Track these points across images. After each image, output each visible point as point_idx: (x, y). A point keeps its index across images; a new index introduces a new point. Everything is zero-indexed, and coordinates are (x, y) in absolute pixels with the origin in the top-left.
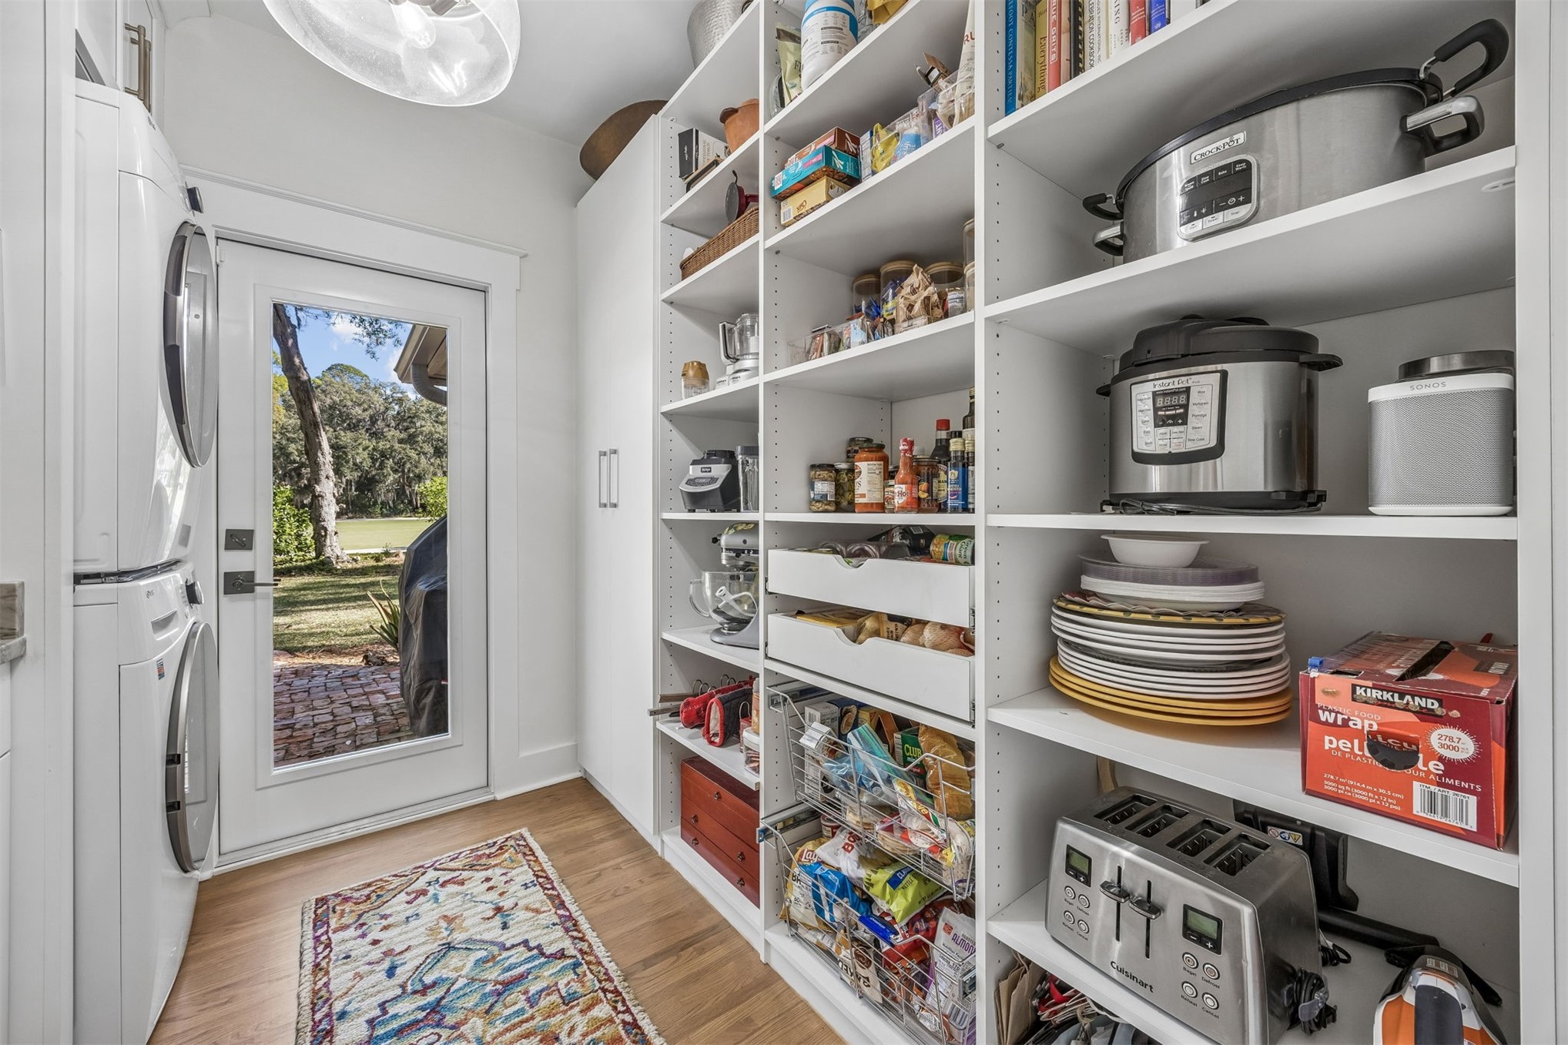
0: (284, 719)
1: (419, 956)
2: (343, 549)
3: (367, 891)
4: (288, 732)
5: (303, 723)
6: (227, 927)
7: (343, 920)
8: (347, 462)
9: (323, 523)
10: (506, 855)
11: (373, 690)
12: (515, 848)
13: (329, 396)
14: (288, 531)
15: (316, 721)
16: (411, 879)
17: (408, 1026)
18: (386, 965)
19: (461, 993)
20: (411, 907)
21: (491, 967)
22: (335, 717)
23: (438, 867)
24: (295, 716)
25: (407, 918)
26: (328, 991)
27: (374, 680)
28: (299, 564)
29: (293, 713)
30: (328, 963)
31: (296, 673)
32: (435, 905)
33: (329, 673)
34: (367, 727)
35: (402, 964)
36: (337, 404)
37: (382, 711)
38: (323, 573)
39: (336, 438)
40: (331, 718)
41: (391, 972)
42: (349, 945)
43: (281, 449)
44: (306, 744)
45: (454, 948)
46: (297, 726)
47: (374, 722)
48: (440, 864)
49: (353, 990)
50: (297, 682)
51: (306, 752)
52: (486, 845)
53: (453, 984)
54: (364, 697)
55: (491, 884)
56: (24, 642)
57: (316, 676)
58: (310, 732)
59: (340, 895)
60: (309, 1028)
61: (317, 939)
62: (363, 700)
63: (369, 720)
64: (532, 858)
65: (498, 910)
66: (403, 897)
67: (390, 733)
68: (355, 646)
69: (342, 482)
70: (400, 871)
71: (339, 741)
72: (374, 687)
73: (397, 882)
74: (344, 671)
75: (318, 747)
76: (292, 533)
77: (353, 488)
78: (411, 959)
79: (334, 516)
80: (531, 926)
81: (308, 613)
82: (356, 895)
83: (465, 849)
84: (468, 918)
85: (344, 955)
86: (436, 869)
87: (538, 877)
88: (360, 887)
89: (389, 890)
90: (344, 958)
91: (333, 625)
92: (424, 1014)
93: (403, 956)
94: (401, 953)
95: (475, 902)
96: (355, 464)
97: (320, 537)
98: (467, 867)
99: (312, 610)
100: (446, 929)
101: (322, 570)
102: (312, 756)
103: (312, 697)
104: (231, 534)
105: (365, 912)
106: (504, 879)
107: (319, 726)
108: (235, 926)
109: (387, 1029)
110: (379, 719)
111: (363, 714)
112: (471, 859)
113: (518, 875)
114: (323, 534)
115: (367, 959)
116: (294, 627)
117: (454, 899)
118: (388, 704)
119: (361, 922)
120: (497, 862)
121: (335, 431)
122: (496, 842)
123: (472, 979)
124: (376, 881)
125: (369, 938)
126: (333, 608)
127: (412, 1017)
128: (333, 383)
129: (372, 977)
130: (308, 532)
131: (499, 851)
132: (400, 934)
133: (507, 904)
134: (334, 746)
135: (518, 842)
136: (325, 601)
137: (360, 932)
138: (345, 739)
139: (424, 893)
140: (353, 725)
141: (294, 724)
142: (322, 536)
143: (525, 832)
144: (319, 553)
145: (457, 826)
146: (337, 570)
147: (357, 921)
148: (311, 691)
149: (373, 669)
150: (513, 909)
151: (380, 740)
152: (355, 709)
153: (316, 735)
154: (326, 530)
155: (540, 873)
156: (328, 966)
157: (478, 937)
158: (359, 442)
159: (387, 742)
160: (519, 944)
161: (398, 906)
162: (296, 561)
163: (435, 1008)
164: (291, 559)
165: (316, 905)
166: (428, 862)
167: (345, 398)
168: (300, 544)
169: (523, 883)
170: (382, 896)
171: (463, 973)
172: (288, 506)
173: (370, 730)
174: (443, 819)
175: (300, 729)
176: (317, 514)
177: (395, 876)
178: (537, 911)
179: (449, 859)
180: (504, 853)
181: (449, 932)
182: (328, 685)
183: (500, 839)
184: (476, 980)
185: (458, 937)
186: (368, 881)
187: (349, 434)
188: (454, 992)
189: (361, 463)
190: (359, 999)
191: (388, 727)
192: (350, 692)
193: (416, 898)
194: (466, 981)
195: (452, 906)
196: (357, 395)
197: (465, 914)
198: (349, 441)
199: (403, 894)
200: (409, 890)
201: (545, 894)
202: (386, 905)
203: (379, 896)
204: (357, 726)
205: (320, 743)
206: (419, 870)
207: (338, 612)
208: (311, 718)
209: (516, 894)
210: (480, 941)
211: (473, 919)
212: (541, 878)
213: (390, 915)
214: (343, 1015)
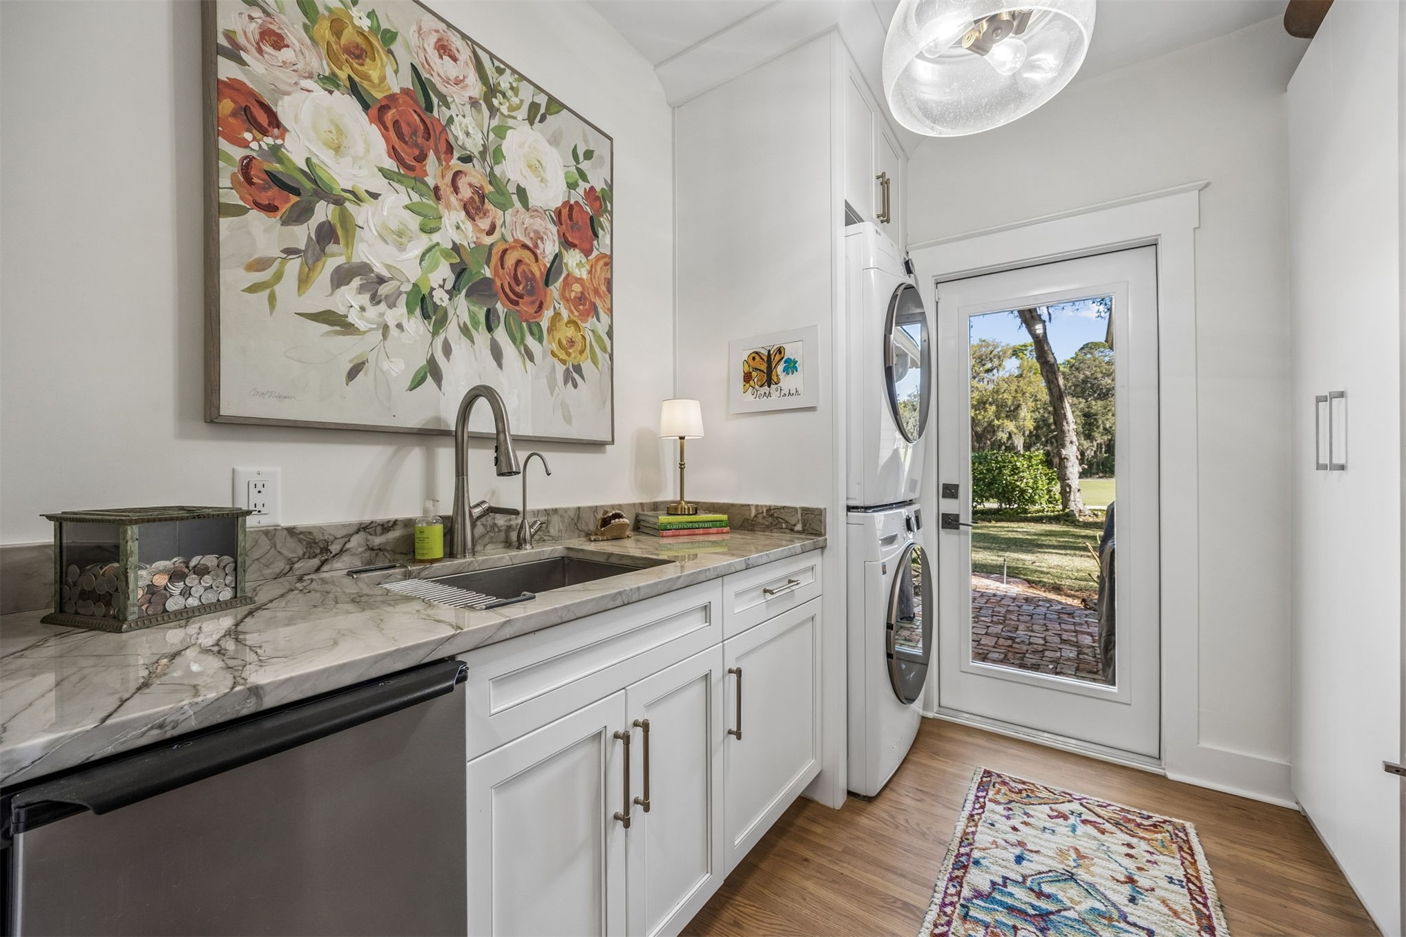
0: (1010, 631)
1: (1044, 864)
2: (1085, 504)
3: (1021, 786)
4: (1009, 642)
5: (1021, 639)
6: (932, 754)
7: (998, 796)
8: (1098, 428)
9: (1067, 481)
10: (1159, 836)
11: (1082, 630)
12: (1171, 836)
13: (1082, 372)
14: (1040, 487)
15: (1031, 641)
16: (1057, 799)
17: (1019, 911)
18: (1018, 851)
19: (1070, 923)
20: (1051, 822)
21: (1105, 925)
22: (1046, 642)
23: (1084, 804)
24: (1018, 632)
25: (1045, 828)
26: (973, 839)
27: (1086, 622)
28: (1049, 514)
29: (1017, 629)
30: (979, 819)
31: (1027, 600)
32: (1071, 834)
33: (1051, 606)
34: (1069, 659)
35: (1029, 860)
36: (1089, 378)
37: (1086, 651)
38: (1067, 523)
39: (1088, 407)
40: (1043, 642)
41: (1019, 859)
42: (997, 817)
43: (1044, 421)
44: (1019, 655)
45: (1076, 881)
46: (1017, 640)
47: (1076, 657)
48: (1087, 803)
49: (989, 851)
50: (1025, 607)
51: (1018, 662)
52: (1140, 814)
53: (1065, 910)
54: (1074, 634)
55: (1132, 852)
56: (826, 540)
57: (1040, 606)
58: (1025, 648)
59: (1001, 777)
60: (955, 854)
61: (977, 797)
62: (1072, 636)
63: (1073, 655)
64: (1189, 857)
65: (1131, 880)
66: (1046, 808)
67: (1088, 672)
68: (1081, 590)
69: (1093, 446)
70: (1050, 787)
71: (1044, 663)
72: (1085, 628)
73: (1045, 794)
74: (1063, 608)
75: (1028, 662)
76: (1044, 489)
77: (1103, 450)
78: (1037, 862)
79: (1077, 475)
80: (1163, 922)
81: (1050, 555)
82: (1013, 784)
83: (1115, 804)
84: (1098, 865)
85: (991, 822)
86: (1081, 804)
87: (1189, 880)
88: (1017, 781)
89: (1037, 797)
90: (990, 824)
91: (1067, 568)
92: (1034, 912)
93: (1031, 854)
94: (1031, 851)
95: (1109, 856)
96: (1105, 429)
97: (1065, 493)
98: (1112, 821)
99: (1053, 553)
100: (1074, 860)
101: (1067, 521)
102: (1022, 666)
103: (1034, 621)
104: (946, 487)
105: (1014, 801)
106: (1148, 857)
107: (1032, 646)
108: (937, 757)
109: (1002, 899)
110: (1081, 656)
111: (1069, 648)
112: (1119, 816)
113: (1165, 863)
114: (1068, 490)
115: (1006, 837)
116: (1037, 564)
117: (1089, 841)
118: (1093, 647)
119: (1009, 806)
120: (1147, 836)
121: (1087, 402)
122: (1151, 817)
123: (1084, 919)
124: (1030, 783)
125: (1012, 822)
126: (1070, 555)
127: (1023, 907)
128: (1086, 360)
129: (1004, 852)
130: (1057, 488)
131: (1152, 828)
132: (1035, 837)
133: (1143, 882)
134: (1039, 665)
135: (1177, 832)
136: (1064, 548)
137: (1006, 813)
138: (1048, 663)
139: (1066, 818)
140: (1058, 654)
141: (1016, 638)
142: (1068, 492)
143: (1190, 827)
144: (1065, 505)
145: (1116, 781)
146: (1079, 521)
147: (1007, 804)
148: (1034, 617)
149: (1088, 612)
150: (1147, 890)
151: (1077, 674)
152: (1063, 641)
153: (1029, 652)
154: (1070, 487)
155: (1193, 879)
156: (979, 821)
157: (1102, 889)
158: (1108, 408)
159: (1083, 678)
160: (1143, 929)
161: (1041, 813)
162: (1047, 512)
163: (1044, 915)
164: (1044, 510)
165: (984, 774)
166: (1079, 794)
167: (1096, 372)
168: (1050, 498)
169: (1169, 875)
170: (1031, 797)
171: (1077, 908)
172: (1040, 467)
173: (1071, 663)
174: (1105, 767)
175: (1018, 643)
176: (1064, 474)
177: (1046, 788)
178: (1176, 913)
179: (1097, 803)
180: (1157, 833)
181: (1075, 865)
182: (1048, 615)
183: (1157, 817)
184: (1087, 924)
185: (1082, 874)
186: (1024, 779)
187: (1100, 403)
188: (1063, 917)
189: (1111, 427)
190: (991, 860)
191: (1087, 666)
192: (1063, 626)
193: (1057, 817)
194: (1077, 917)
195: (1086, 845)
196: (1107, 367)
197: (1096, 860)
198: (1099, 408)
199: (1047, 807)
200: (1054, 806)
201: (1192, 904)
202: (1031, 806)
203: (1028, 796)
204: (1061, 656)
205: (1031, 659)
206: (1067, 796)
207: (1074, 558)
208: (1028, 637)
209: (1155, 879)
210: (1103, 894)
211: (1102, 870)
212: (1191, 882)
213: (1032, 817)
214: (977, 863)
